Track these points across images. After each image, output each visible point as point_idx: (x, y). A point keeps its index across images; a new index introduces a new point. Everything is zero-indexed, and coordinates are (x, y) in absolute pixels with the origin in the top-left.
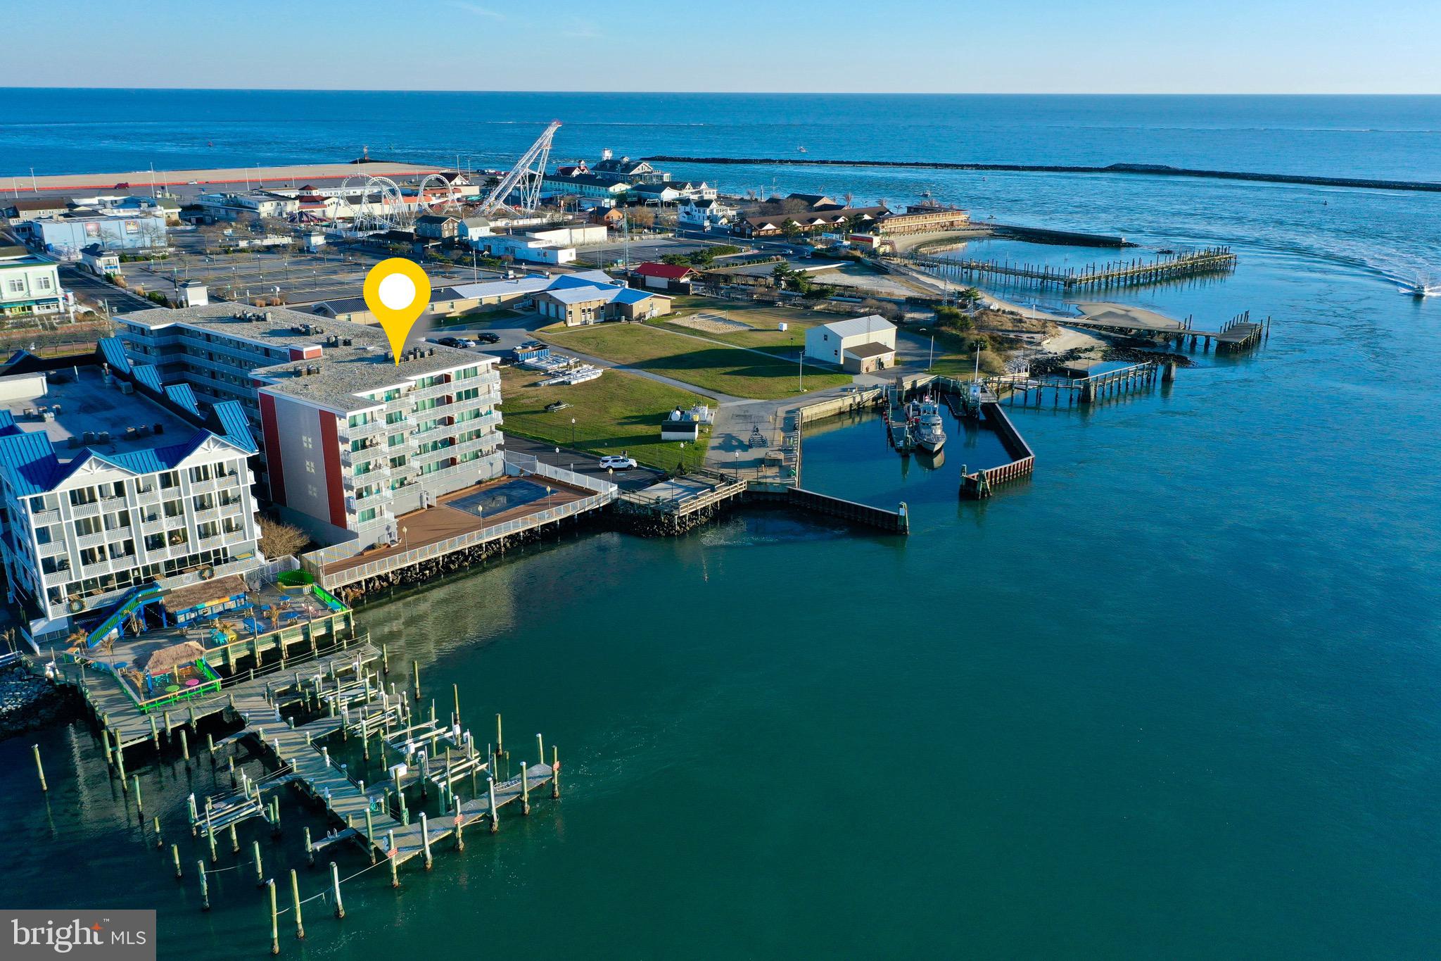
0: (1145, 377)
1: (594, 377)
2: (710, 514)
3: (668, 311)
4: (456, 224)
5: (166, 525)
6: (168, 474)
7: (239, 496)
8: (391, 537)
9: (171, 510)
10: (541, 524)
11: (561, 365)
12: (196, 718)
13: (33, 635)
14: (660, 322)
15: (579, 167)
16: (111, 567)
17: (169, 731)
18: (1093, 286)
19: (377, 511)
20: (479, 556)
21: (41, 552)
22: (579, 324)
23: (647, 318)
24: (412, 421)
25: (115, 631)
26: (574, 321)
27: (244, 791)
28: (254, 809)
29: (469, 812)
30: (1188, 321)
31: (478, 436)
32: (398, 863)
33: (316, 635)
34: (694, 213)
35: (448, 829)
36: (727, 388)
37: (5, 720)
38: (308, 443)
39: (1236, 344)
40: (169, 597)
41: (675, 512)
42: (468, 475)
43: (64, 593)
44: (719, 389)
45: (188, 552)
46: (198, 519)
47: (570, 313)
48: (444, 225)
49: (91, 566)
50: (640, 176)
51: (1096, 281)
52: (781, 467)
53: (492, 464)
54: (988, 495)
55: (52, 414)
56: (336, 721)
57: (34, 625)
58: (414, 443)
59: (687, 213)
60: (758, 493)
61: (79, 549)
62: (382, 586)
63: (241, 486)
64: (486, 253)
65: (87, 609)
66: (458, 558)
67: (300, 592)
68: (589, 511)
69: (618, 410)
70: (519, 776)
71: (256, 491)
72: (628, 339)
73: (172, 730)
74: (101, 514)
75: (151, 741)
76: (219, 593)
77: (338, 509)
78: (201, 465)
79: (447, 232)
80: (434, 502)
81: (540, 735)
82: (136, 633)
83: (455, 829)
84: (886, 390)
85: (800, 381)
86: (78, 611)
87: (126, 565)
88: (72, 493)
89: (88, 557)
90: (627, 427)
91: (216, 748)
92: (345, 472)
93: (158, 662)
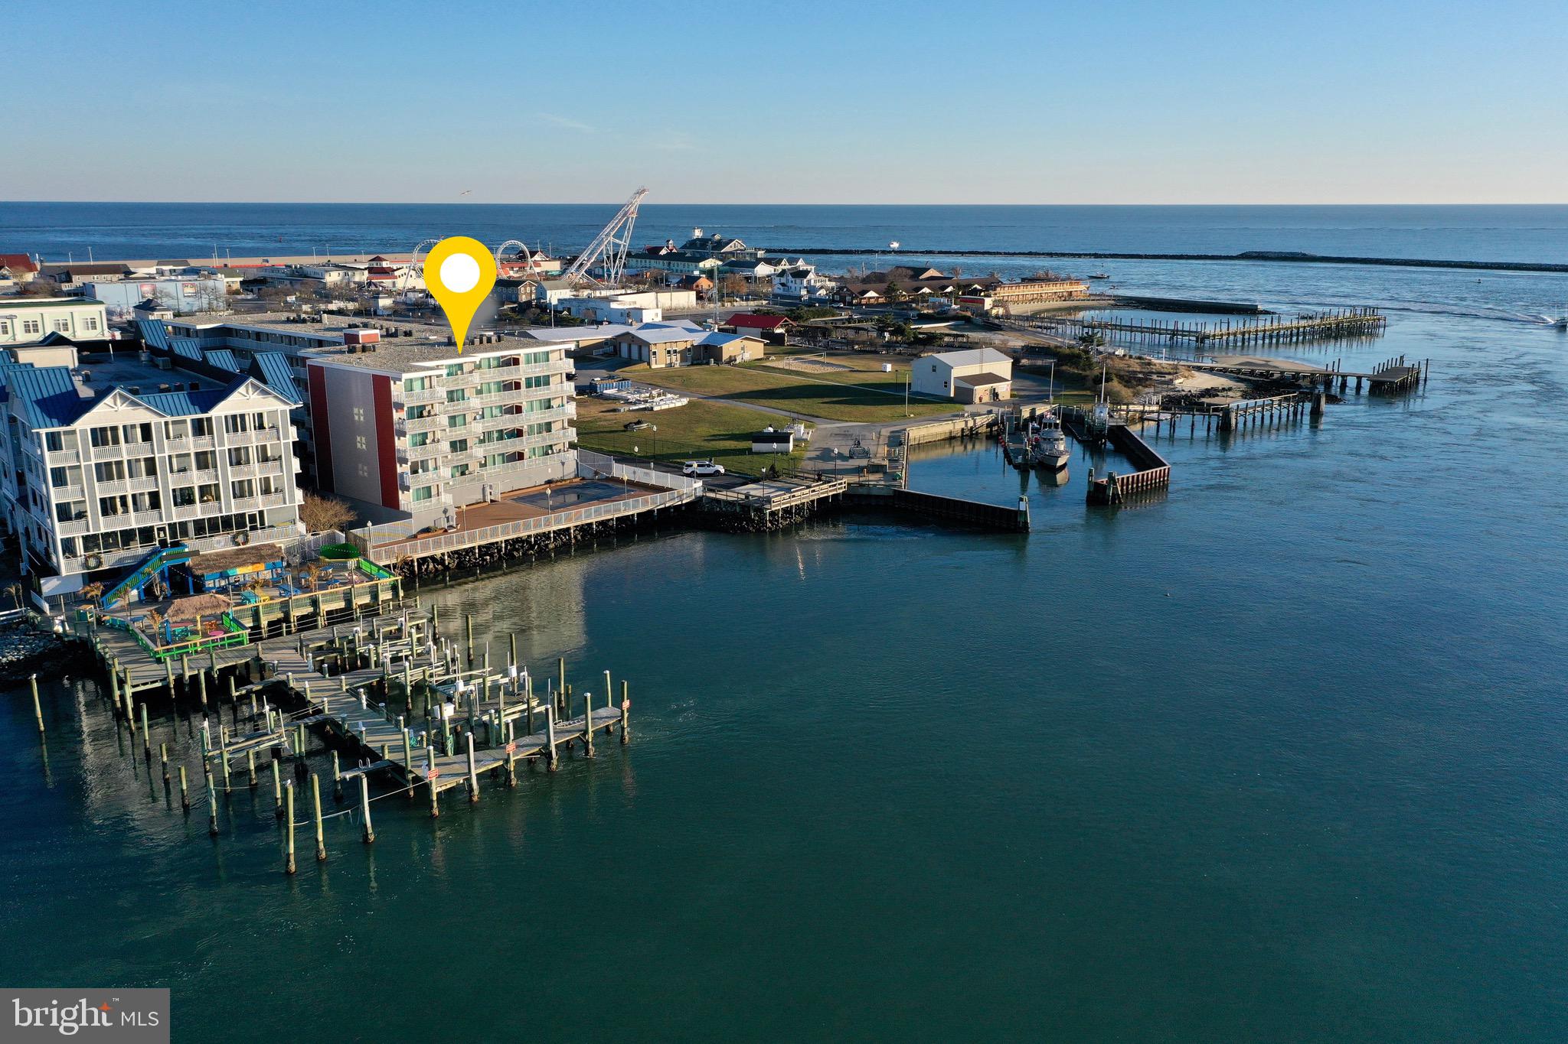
0: (1292, 409)
1: (679, 404)
2: (806, 513)
3: (761, 356)
4: (533, 288)
5: (197, 479)
6: (200, 421)
7: (280, 457)
8: (448, 521)
9: (204, 461)
10: (616, 516)
11: (643, 395)
12: (218, 667)
13: (44, 595)
14: (754, 365)
15: (668, 247)
16: (133, 521)
17: (187, 677)
18: (1227, 343)
19: (434, 491)
20: (547, 546)
21: (56, 496)
22: (664, 366)
23: (738, 362)
24: (475, 402)
25: (135, 592)
26: (658, 363)
27: (267, 727)
28: (277, 742)
29: (523, 746)
30: (1336, 365)
31: (549, 430)
32: (439, 789)
33: (359, 603)
34: (790, 284)
35: (499, 760)
36: (823, 414)
37: (4, 669)
38: (359, 415)
39: (1392, 383)
40: (197, 559)
41: (768, 506)
42: (536, 472)
43: (79, 545)
44: (816, 414)
45: (221, 511)
46: (232, 475)
47: (654, 353)
48: (521, 288)
49: (111, 518)
50: (732, 253)
51: (1232, 338)
52: (885, 473)
53: (563, 464)
54: (1120, 502)
55: (81, 378)
56: (377, 672)
57: (45, 583)
58: (478, 428)
59: (783, 285)
60: (860, 496)
61: (99, 496)
62: (436, 569)
63: (282, 441)
64: (565, 312)
65: (105, 567)
66: (522, 547)
67: (345, 568)
68: (669, 507)
69: (704, 430)
70: (583, 716)
71: (299, 449)
72: (717, 377)
73: (190, 677)
74: (125, 458)
75: (165, 688)
76: (253, 559)
77: (391, 486)
78: (238, 412)
79: (524, 296)
80: (498, 498)
81: (608, 672)
82: (158, 597)
83: (507, 761)
84: (1002, 416)
85: (906, 408)
86: (95, 568)
87: (150, 520)
88: (94, 431)
89: (108, 507)
90: (713, 443)
91: (238, 694)
92: (401, 444)
93: (178, 611)
